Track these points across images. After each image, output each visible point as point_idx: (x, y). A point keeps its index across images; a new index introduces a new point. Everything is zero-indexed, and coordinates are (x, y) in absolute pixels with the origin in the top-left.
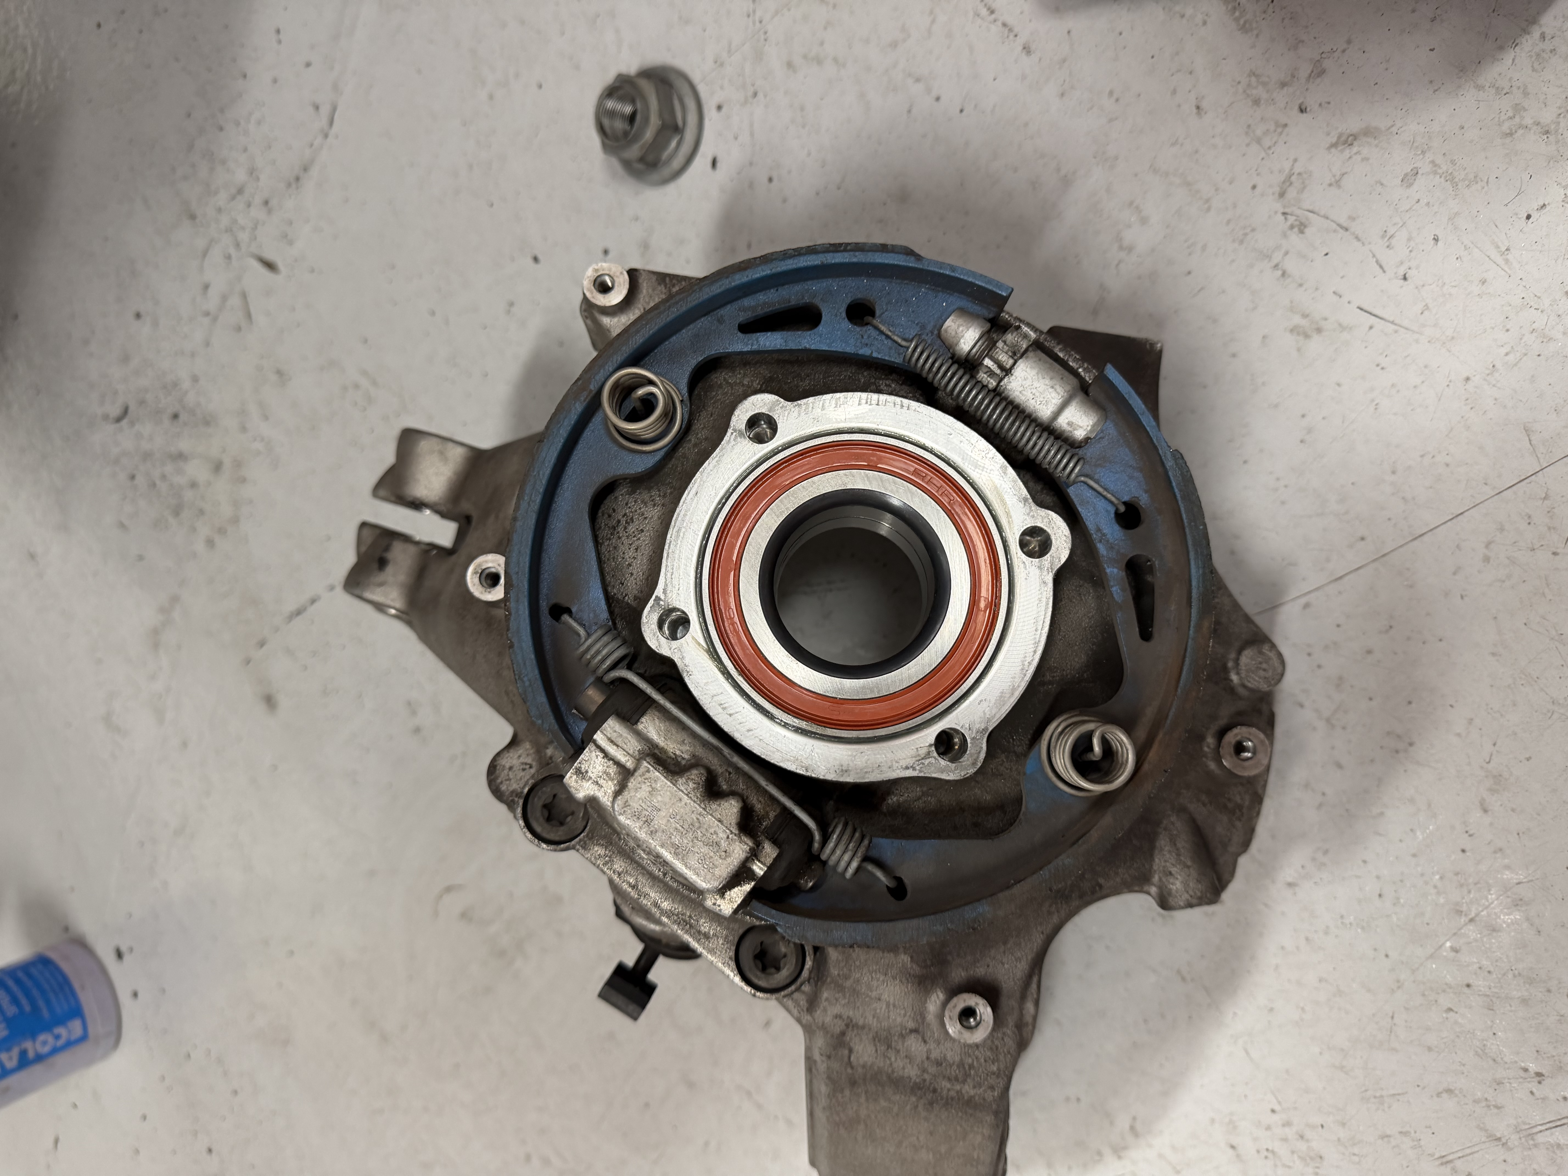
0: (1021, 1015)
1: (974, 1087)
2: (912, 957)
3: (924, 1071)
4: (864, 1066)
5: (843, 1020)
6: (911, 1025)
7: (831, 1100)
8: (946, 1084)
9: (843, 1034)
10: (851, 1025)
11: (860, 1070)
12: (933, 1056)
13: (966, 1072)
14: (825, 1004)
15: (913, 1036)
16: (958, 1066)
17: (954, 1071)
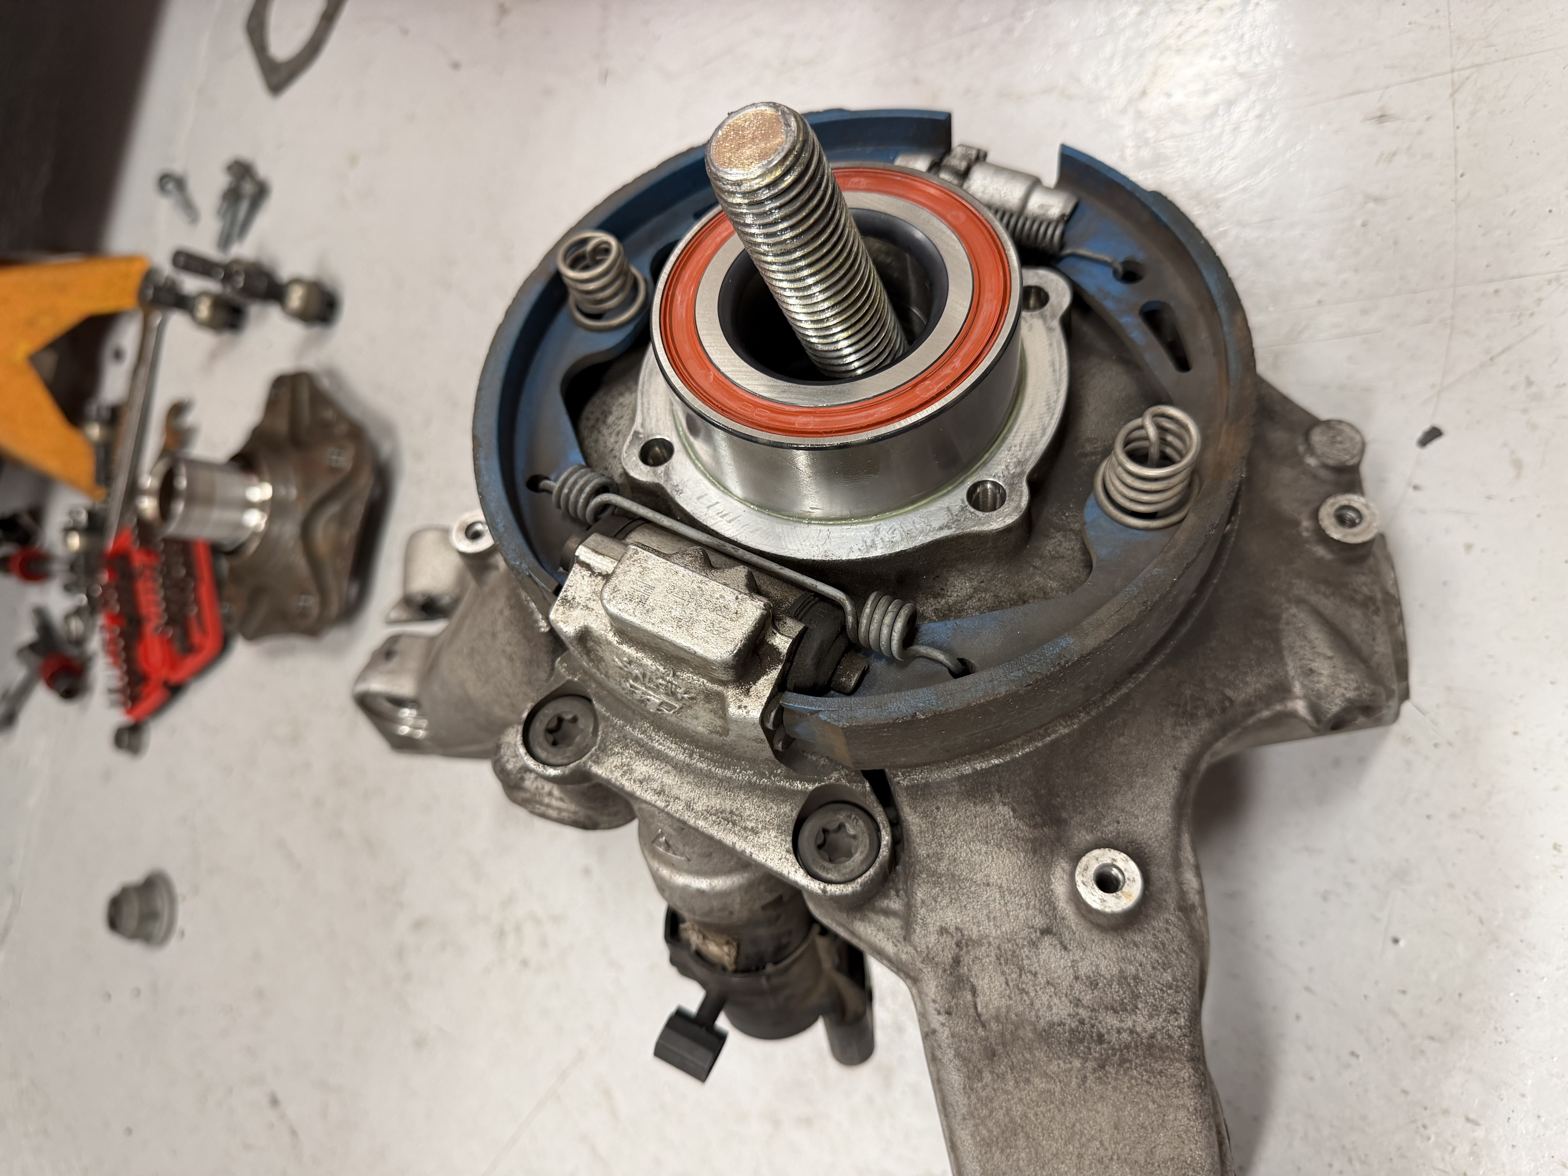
0: (1182, 894)
1: (1151, 1016)
2: (1014, 810)
3: (1077, 1002)
4: (997, 1018)
5: (953, 937)
6: (1040, 921)
7: (969, 1097)
8: (1111, 1020)
9: (957, 961)
10: (964, 942)
11: (994, 1026)
12: (1082, 972)
13: (1133, 992)
14: (923, 911)
15: (1047, 940)
16: (1120, 984)
17: (1116, 993)
